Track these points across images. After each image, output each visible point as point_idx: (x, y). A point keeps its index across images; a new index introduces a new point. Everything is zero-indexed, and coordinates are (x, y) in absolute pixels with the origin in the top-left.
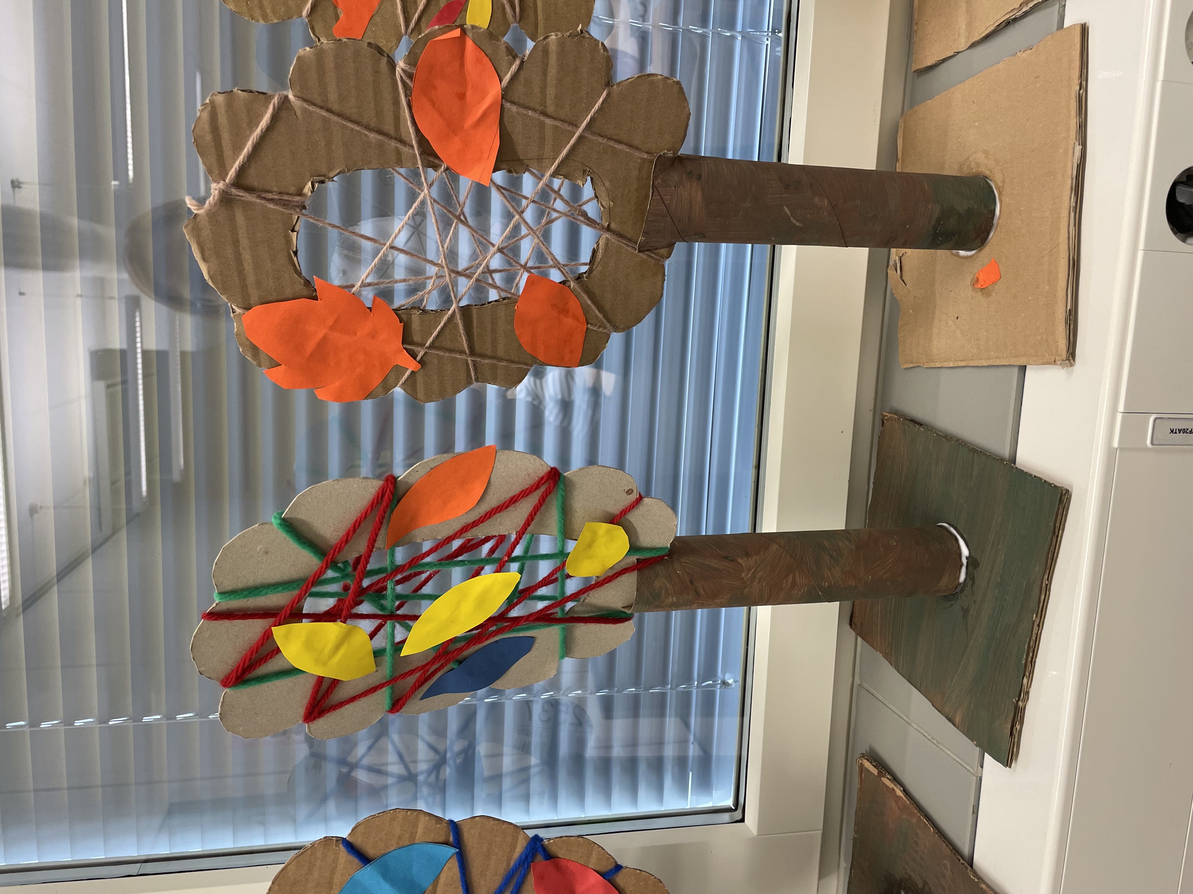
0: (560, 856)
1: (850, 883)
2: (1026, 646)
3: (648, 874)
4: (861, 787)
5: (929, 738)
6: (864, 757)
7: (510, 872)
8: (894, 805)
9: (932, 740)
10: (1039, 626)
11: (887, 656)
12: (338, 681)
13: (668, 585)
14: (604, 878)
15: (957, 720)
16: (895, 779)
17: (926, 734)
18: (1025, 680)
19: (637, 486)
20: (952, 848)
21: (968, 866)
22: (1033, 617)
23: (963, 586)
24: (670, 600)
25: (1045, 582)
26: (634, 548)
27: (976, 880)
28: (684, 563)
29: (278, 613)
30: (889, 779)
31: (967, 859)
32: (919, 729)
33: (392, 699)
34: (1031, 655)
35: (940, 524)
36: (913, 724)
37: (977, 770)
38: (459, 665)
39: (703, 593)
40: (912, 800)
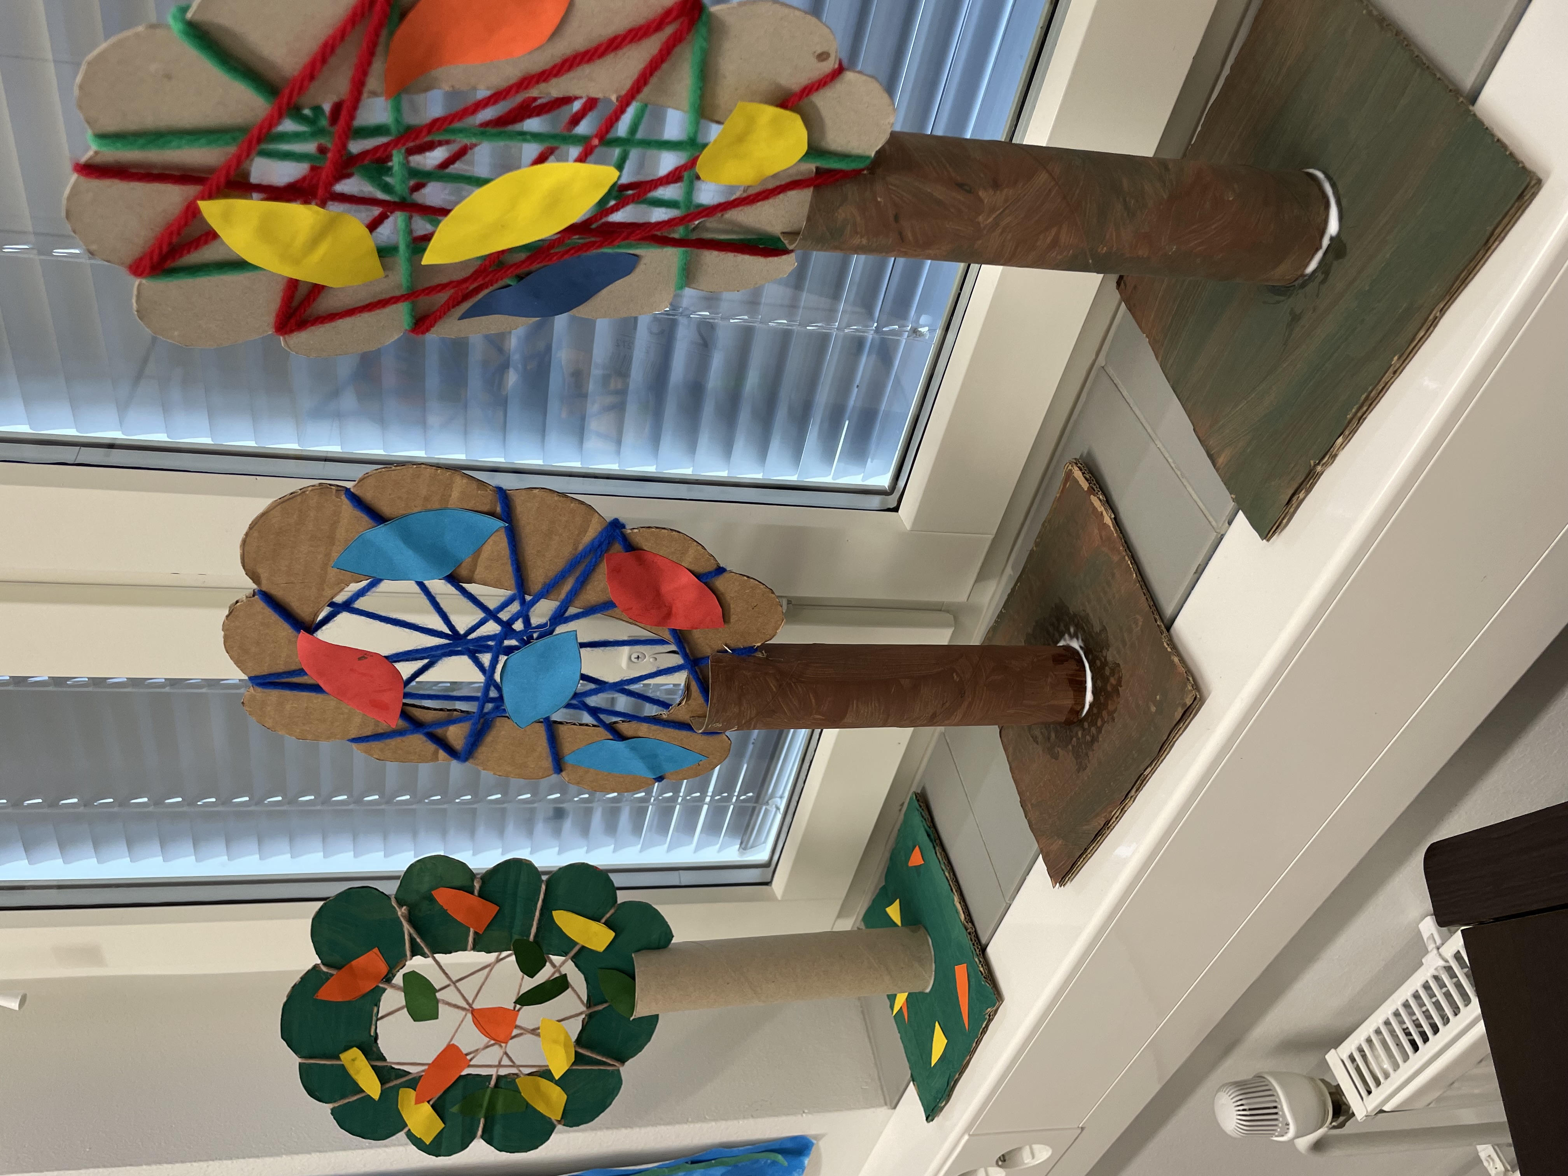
0: (645, 548)
1: (1010, 596)
2: (1364, 396)
3: (757, 582)
4: (1060, 496)
5: (1173, 465)
6: (1076, 464)
7: (577, 557)
8: (1096, 531)
9: (1176, 470)
10: (1395, 372)
11: (1155, 345)
12: (323, 287)
13: (858, 219)
14: (699, 580)
15: (1221, 461)
16: (1109, 503)
17: (1170, 460)
18: (1340, 440)
19: (837, 47)
20: (1152, 603)
21: (1165, 630)
22: (1392, 359)
23: (1307, 280)
24: (856, 241)
25: (1436, 312)
26: (814, 150)
27: (1169, 650)
28: (892, 184)
29: (207, 179)
30: (1100, 500)
31: (1165, 621)
32: (1163, 449)
33: (414, 317)
34: (1365, 408)
35: (1311, 171)
36: (1158, 442)
37: (1222, 525)
38: (519, 281)
39: (911, 238)
40: (1121, 533)
